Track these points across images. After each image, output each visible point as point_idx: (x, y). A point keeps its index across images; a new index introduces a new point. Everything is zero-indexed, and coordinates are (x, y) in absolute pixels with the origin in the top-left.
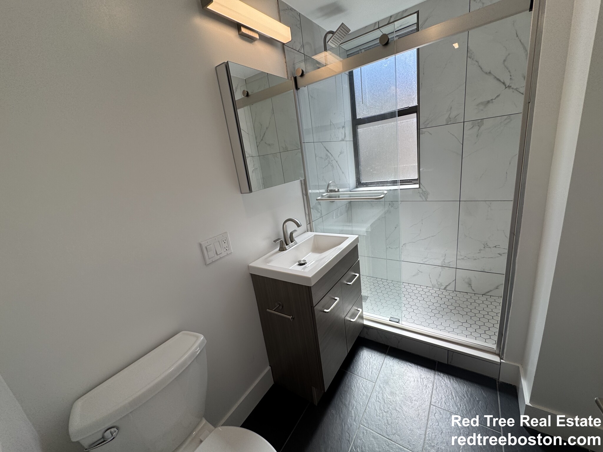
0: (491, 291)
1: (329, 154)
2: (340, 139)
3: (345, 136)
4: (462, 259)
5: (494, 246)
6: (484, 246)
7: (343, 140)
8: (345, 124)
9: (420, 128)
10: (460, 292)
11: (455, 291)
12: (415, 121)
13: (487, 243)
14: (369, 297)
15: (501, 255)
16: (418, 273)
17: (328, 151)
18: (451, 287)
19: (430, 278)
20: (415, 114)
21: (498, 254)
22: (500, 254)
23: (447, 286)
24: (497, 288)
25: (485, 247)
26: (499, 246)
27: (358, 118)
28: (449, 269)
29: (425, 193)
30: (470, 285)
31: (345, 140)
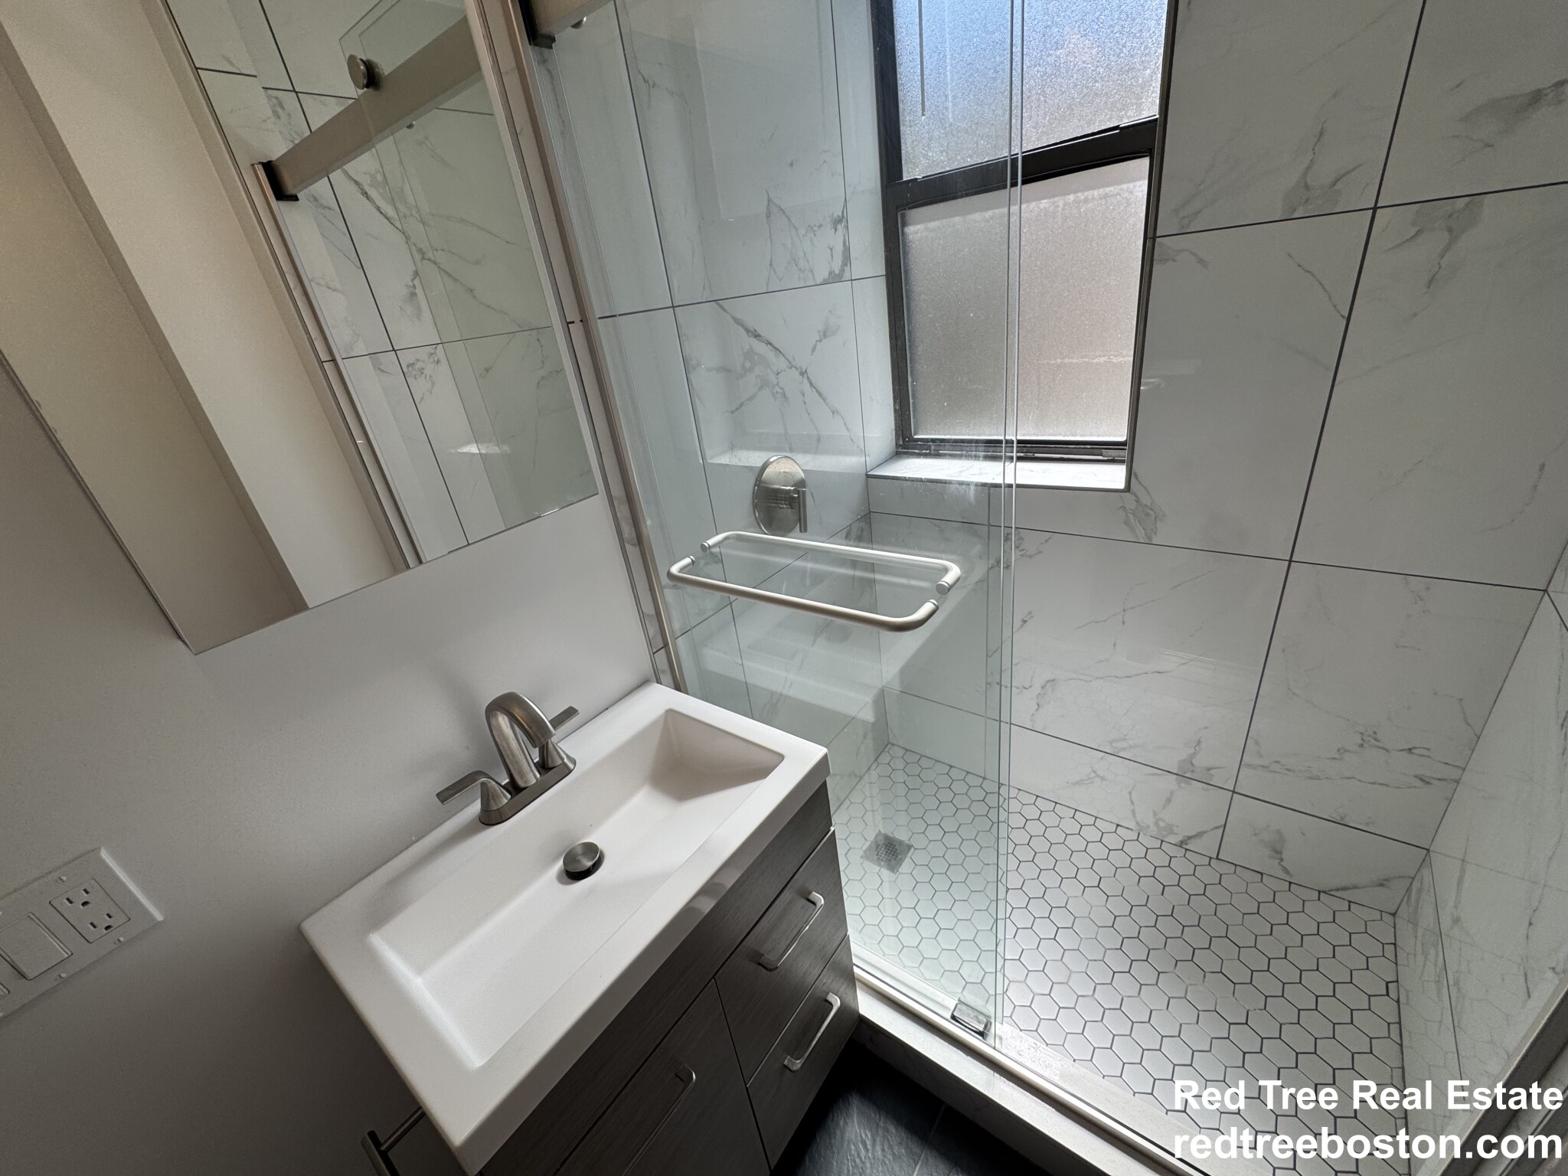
0: (1355, 887)
1: (760, 348)
2: (822, 274)
3: (847, 259)
4: (1264, 767)
5: (1407, 748)
6: (1363, 740)
7: (835, 278)
8: (845, 206)
9: (1158, 234)
10: (1236, 865)
11: (1217, 858)
12: (1140, 194)
13: (1375, 733)
14: (912, 849)
15: (1428, 783)
16: (1090, 779)
17: (757, 336)
18: (1207, 845)
19: (1132, 803)
20: (1146, 161)
21: (1416, 777)
22: (1422, 780)
23: (1190, 838)
24: (1382, 885)
25: (1365, 745)
26: (1428, 749)
27: (906, 177)
28: (1207, 789)
29: (1148, 514)
30: (1277, 853)
31: (847, 276)
